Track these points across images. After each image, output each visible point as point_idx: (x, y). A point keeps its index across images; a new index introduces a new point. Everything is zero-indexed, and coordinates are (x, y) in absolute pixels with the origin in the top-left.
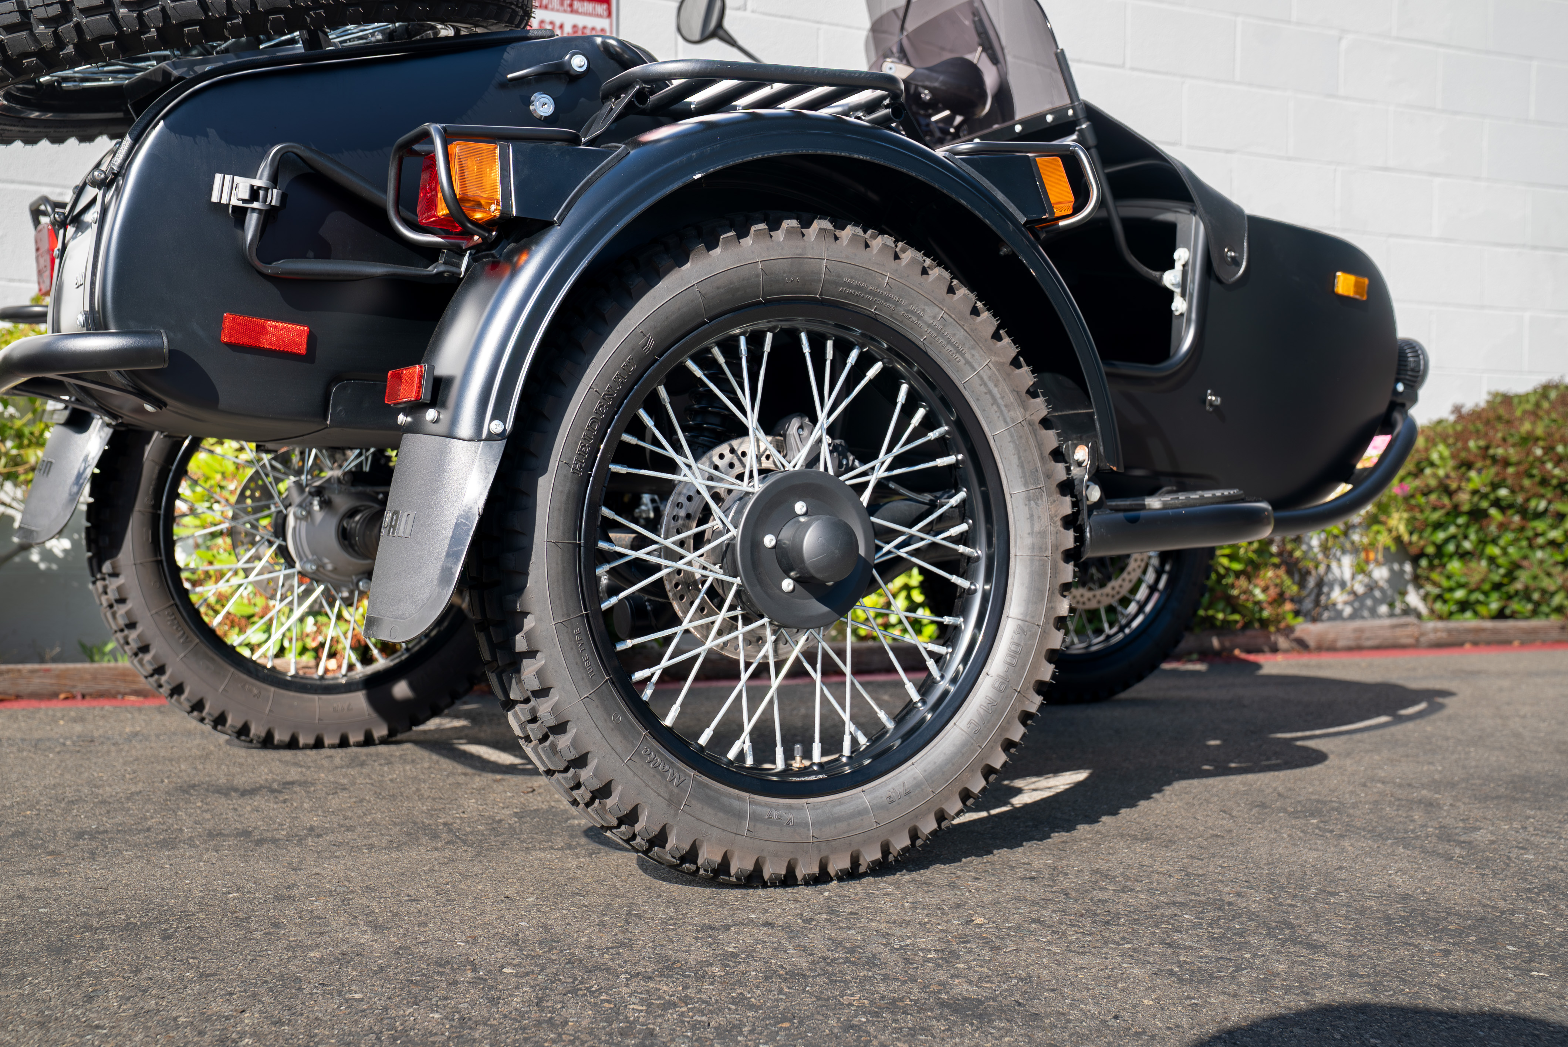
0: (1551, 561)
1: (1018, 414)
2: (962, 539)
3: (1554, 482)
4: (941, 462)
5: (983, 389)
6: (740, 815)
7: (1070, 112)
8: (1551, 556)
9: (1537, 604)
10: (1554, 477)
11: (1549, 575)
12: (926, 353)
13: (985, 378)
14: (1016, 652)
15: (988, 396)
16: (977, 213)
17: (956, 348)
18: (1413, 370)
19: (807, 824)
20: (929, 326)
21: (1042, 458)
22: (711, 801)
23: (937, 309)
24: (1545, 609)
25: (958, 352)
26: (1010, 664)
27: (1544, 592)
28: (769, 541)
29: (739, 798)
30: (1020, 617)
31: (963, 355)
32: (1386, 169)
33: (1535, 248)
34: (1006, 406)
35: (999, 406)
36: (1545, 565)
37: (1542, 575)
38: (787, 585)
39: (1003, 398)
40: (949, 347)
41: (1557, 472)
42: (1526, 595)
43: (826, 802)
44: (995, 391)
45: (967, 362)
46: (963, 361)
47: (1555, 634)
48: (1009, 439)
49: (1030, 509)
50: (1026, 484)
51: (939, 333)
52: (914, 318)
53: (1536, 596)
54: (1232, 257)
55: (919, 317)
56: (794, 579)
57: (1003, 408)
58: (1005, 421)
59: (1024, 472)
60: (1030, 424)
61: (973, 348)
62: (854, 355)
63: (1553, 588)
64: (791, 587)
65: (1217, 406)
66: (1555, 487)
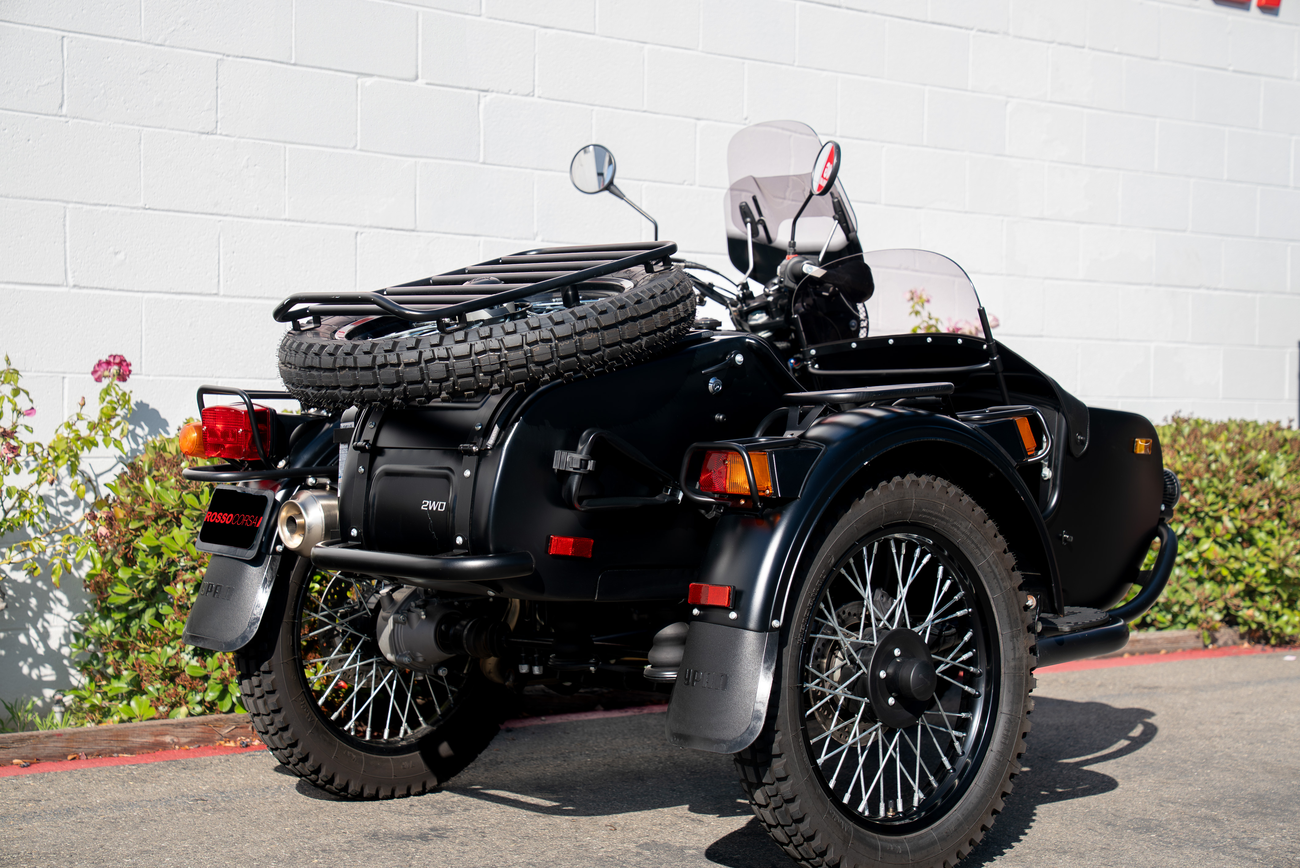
0: (1187, 578)
1: (1008, 584)
2: (969, 662)
3: (1192, 510)
4: (959, 614)
5: (989, 569)
6: (875, 848)
7: (985, 347)
8: (1187, 573)
9: (1175, 616)
10: (1192, 506)
11: (1186, 590)
12: (959, 549)
13: (991, 562)
14: (1007, 736)
15: (992, 574)
16: (996, 465)
17: (976, 545)
18: (1170, 494)
19: (907, 852)
20: (963, 533)
21: (1020, 610)
22: (861, 839)
23: (968, 523)
24: (1182, 619)
25: (978, 548)
26: (1004, 743)
27: (1182, 604)
28: (883, 674)
29: (874, 838)
30: (1009, 713)
31: (980, 550)
32: (1042, 219)
33: (1159, 285)
34: (1002, 579)
35: (997, 580)
36: (1182, 581)
37: (1181, 591)
38: (891, 701)
39: (1000, 574)
40: (973, 545)
41: (1193, 501)
42: (1167, 607)
43: (914, 837)
44: (996, 570)
45: (982, 554)
46: (979, 553)
47: (1192, 643)
48: (1003, 600)
49: (1013, 643)
50: (1011, 628)
51: (968, 537)
52: (955, 529)
53: (1176, 609)
54: (1080, 440)
55: (958, 528)
56: (894, 698)
57: (1000, 581)
58: (1001, 589)
59: (1010, 620)
60: (1014, 590)
61: (985, 545)
62: (918, 551)
63: (1189, 602)
64: (893, 702)
65: (1069, 542)
66: (1191, 515)
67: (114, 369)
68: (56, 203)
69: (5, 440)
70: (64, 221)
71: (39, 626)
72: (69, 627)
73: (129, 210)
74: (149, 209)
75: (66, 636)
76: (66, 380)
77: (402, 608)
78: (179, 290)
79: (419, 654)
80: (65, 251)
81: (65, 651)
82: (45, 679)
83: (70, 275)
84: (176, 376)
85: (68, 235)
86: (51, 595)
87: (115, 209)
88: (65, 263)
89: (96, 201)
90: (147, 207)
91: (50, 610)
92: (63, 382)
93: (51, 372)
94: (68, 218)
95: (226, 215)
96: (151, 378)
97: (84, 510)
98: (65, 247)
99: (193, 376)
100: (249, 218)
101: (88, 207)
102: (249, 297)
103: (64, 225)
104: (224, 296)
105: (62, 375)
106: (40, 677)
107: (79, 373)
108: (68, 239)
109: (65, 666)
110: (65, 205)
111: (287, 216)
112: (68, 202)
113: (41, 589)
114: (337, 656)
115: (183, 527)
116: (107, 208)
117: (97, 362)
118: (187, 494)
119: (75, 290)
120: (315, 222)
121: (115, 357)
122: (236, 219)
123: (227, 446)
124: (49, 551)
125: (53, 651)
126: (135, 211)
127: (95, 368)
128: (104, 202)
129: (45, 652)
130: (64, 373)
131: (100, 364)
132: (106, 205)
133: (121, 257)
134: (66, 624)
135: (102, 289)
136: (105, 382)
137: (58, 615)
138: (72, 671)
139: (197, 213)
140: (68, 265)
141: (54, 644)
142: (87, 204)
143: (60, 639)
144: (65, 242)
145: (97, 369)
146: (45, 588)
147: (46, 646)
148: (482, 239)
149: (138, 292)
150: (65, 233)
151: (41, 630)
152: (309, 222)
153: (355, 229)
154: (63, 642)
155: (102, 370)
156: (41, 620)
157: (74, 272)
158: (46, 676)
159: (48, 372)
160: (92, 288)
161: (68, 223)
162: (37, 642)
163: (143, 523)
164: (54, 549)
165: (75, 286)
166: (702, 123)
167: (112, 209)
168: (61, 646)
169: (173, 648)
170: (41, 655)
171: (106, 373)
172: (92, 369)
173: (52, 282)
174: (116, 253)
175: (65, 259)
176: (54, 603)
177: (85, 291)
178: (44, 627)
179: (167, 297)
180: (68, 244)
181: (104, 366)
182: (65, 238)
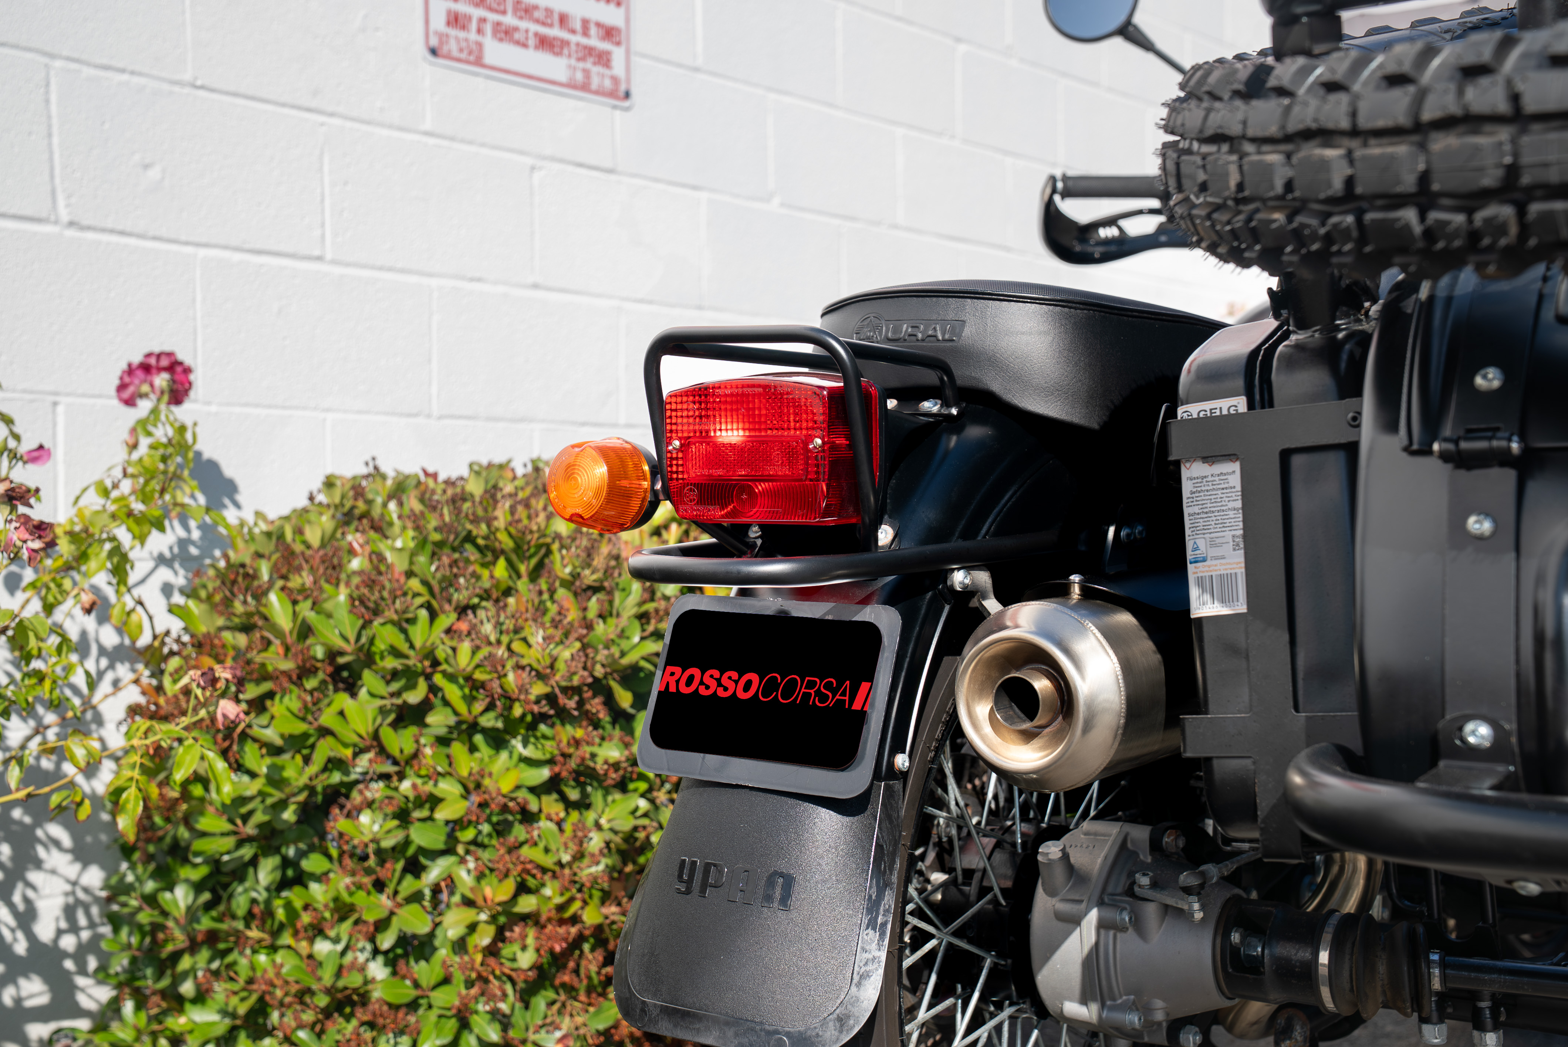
67: (161, 380)
68: (30, 56)
69: (14, 508)
70: (47, 92)
71: (17, 898)
72: (73, 893)
73: (166, 87)
74: (202, 87)
75: (69, 912)
76: (60, 409)
77: (1110, 889)
78: (258, 246)
79: (1159, 1003)
80: (51, 153)
81: (68, 942)
82: (29, 1003)
83: (61, 202)
84: (257, 406)
85: (55, 121)
86: (39, 833)
87: (142, 81)
88: (52, 177)
89: (105, 61)
90: (199, 83)
91: (38, 864)
92: (54, 412)
93: (32, 392)
94: (53, 87)
95: (332, 115)
96: (213, 408)
97: (97, 661)
98: (50, 145)
99: (284, 408)
100: (368, 123)
101: (92, 72)
102: (373, 267)
103: (47, 101)
104: (334, 262)
105: (52, 398)
106: (18, 1001)
107: (83, 395)
108: (55, 130)
109: (68, 973)
110: (45, 60)
111: (427, 126)
112: (52, 56)
113: (20, 823)
114: (934, 1011)
115: (363, 693)
116: (125, 77)
117: (124, 366)
118: (383, 624)
119: (71, 233)
120: (470, 143)
121: (159, 356)
122: (349, 124)
123: (760, 487)
124: (34, 745)
125: (44, 945)
126: (176, 89)
127: (121, 378)
128: (120, 65)
129: (29, 950)
130: (56, 394)
131: (130, 371)
132: (123, 71)
133: (154, 174)
134: (68, 888)
135: (122, 233)
136: (144, 406)
137: (53, 872)
138: (81, 981)
139: (284, 105)
140: (57, 181)
141: (45, 930)
142: (88, 64)
143: (57, 919)
144: (50, 135)
145: (127, 379)
146: (27, 820)
147: (31, 937)
148: (704, 196)
149: (187, 243)
150: (49, 117)
151: (21, 907)
152: (463, 141)
153: (529, 161)
154: (63, 925)
155: (137, 381)
156: (20, 886)
157: (69, 197)
158: (31, 996)
159: (24, 391)
160: (103, 230)
161: (53, 98)
162: (13, 930)
163: (267, 686)
164: (44, 742)
165: (71, 224)
166: (962, 48)
167: (136, 80)
168: (60, 932)
169: (336, 940)
170: (20, 958)
171: (145, 388)
172: (117, 382)
173: (28, 212)
174: (146, 167)
175: (52, 169)
176: (46, 846)
177: (90, 236)
178: (27, 901)
179: (237, 257)
180: (55, 140)
181: (140, 374)
182: (50, 126)
